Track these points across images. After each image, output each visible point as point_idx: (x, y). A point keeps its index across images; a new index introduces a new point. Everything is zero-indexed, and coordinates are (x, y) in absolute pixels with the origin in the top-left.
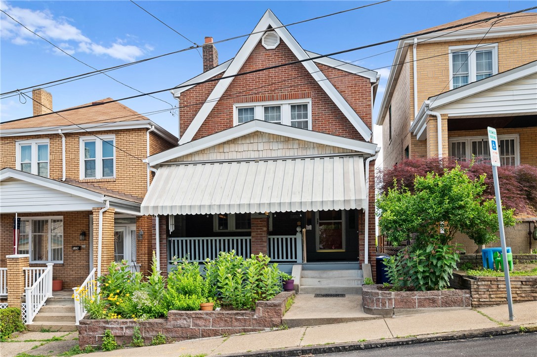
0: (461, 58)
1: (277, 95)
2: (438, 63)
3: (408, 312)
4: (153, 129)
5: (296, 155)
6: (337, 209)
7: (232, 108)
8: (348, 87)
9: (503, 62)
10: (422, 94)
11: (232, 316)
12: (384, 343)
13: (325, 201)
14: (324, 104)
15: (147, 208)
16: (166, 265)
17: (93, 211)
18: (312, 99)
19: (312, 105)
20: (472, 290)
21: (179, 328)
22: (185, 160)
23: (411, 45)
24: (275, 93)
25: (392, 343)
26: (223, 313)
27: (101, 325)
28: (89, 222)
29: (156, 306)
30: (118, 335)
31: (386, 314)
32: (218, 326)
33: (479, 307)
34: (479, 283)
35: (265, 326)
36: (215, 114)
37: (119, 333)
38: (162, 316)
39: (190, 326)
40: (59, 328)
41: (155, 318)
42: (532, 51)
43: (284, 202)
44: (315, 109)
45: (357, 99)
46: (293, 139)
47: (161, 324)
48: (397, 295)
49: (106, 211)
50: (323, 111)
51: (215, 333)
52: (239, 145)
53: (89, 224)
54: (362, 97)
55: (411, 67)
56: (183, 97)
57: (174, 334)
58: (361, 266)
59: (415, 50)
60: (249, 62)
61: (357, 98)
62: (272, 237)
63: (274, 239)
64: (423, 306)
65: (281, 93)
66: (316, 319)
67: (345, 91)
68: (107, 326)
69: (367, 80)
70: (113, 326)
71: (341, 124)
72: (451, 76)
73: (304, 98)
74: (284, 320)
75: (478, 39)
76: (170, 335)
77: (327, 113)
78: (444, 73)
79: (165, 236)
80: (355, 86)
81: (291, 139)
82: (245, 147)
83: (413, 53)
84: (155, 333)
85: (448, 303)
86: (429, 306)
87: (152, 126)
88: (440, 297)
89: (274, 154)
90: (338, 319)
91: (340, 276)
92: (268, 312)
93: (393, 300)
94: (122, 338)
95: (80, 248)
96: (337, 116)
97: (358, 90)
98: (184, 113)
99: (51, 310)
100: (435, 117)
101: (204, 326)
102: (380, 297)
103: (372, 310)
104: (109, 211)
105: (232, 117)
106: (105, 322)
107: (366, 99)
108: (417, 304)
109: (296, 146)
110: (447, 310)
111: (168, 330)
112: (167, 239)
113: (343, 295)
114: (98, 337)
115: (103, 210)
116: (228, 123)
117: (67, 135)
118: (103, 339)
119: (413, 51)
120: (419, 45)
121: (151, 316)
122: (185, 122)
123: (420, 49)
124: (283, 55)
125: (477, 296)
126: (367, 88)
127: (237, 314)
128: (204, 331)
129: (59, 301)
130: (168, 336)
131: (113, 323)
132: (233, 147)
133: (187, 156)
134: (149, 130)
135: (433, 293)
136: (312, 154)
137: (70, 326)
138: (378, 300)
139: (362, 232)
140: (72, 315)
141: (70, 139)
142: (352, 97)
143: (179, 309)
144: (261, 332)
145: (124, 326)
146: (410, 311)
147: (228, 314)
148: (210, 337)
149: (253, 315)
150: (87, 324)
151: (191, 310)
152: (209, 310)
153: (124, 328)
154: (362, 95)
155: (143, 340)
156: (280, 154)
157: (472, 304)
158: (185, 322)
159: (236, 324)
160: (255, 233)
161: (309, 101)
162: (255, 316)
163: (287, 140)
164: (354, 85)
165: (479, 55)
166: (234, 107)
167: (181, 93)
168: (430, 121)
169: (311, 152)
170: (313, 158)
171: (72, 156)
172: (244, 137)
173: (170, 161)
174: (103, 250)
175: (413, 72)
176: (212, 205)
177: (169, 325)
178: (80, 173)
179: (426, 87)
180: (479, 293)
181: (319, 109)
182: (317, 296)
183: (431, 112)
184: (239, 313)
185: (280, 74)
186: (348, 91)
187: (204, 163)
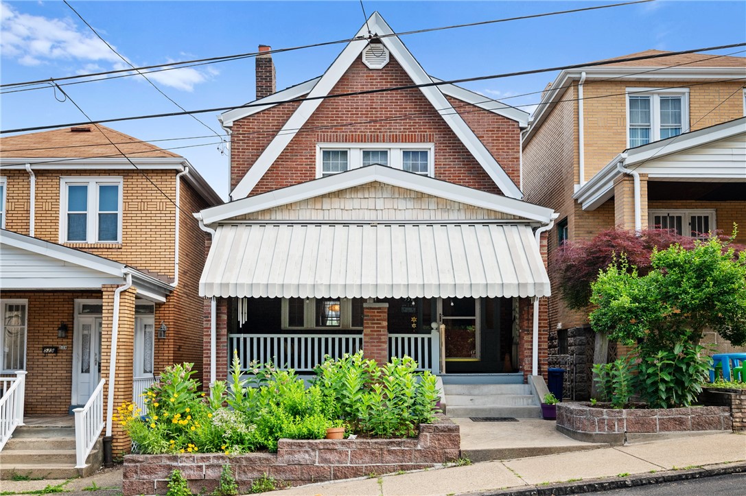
0: (641, 103)
1: (384, 135)
2: (612, 108)
3: (646, 438)
4: (186, 172)
5: (433, 218)
6: (507, 296)
7: (315, 150)
8: (487, 131)
9: (696, 114)
10: (590, 148)
11: (382, 447)
12: (659, 478)
13: (491, 284)
14: (453, 152)
15: (210, 286)
16: (226, 376)
17: (103, 290)
18: (436, 144)
19: (435, 153)
20: (733, 407)
21: (297, 466)
22: (260, 218)
23: (575, 82)
24: (380, 132)
25: (672, 476)
26: (368, 443)
27: (163, 463)
28: (73, 310)
29: (252, 432)
30: (193, 478)
31: (614, 440)
32: (361, 462)
33: (742, 430)
34: (742, 397)
35: (434, 461)
36: (288, 156)
37: (195, 475)
38: (262, 448)
39: (314, 462)
40: (45, 474)
41: (252, 451)
42: (732, 103)
43: (430, 283)
44: (441, 159)
45: (501, 149)
46: (430, 196)
47: (267, 460)
48: (631, 414)
49: (125, 291)
50: (451, 161)
51: (356, 473)
52: (346, 201)
53: (73, 313)
54: (507, 146)
55: (576, 110)
56: (237, 128)
57: (288, 476)
58: (527, 379)
59: (581, 88)
60: (342, 85)
61: (500, 147)
62: (394, 336)
63: (397, 339)
64: (667, 429)
65: (390, 132)
66: (513, 449)
67: (483, 137)
68: (175, 464)
69: (515, 123)
70: (184, 464)
71: (477, 182)
72: (628, 127)
73: (424, 142)
74: (463, 451)
75: (665, 80)
76: (282, 477)
77: (456, 165)
78: (619, 122)
79: (224, 331)
80: (497, 131)
81: (426, 196)
82: (356, 203)
83: (578, 92)
84: (256, 474)
85: (700, 425)
86: (675, 429)
87: (185, 167)
88: (689, 417)
89: (400, 216)
90: (545, 448)
91: (499, 392)
92: (439, 440)
93: (625, 421)
94: (198, 484)
95: (56, 350)
96: (470, 171)
97: (501, 137)
98: (238, 152)
99: (25, 446)
100: (630, 177)
101: (338, 461)
102: (605, 417)
103: (591, 435)
104: (130, 291)
105: (315, 162)
106: (169, 459)
107: (513, 149)
108: (658, 426)
109: (433, 206)
110: (700, 435)
111: (278, 470)
112: (227, 335)
113: (512, 419)
114: (158, 481)
115: (121, 289)
116: (308, 171)
117: (38, 173)
118: (169, 486)
119: (578, 89)
120: (588, 82)
121: (243, 449)
122: (240, 164)
123: (588, 88)
124: (394, 79)
125: (740, 414)
126: (514, 134)
127: (391, 443)
128: (337, 469)
129: (37, 431)
130: (278, 478)
131: (184, 459)
132: (336, 203)
133: (263, 212)
134: (181, 174)
135: (680, 410)
136: (456, 218)
137: (66, 470)
138: (602, 421)
139: (528, 331)
140: (66, 453)
141: (45, 180)
142: (493, 146)
143: (293, 437)
144: (429, 469)
145: (204, 464)
146: (648, 437)
147: (376, 443)
148: (348, 478)
149: (415, 445)
150: (138, 462)
151: (312, 439)
152: (339, 438)
153: (204, 467)
154: (507, 143)
155: (236, 486)
156: (408, 215)
157: (732, 426)
158: (307, 456)
159: (388, 458)
160: (369, 330)
161: (430, 147)
162: (419, 446)
163: (420, 196)
164: (495, 130)
165: (664, 102)
166: (318, 148)
167: (234, 122)
168: (625, 182)
169: (454, 216)
170: (458, 224)
171: (48, 206)
172: (354, 189)
173: (235, 218)
174: (119, 351)
175: (578, 118)
176: (317, 285)
177: (281, 461)
178: (60, 233)
179: (595, 139)
180: (743, 410)
181: (445, 159)
182: (475, 419)
183: (626, 169)
184: (394, 442)
185: (389, 105)
186: (488, 137)
187: (291, 224)
